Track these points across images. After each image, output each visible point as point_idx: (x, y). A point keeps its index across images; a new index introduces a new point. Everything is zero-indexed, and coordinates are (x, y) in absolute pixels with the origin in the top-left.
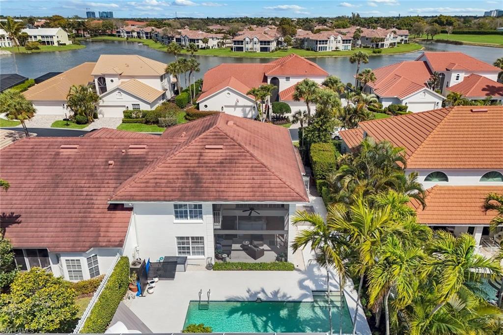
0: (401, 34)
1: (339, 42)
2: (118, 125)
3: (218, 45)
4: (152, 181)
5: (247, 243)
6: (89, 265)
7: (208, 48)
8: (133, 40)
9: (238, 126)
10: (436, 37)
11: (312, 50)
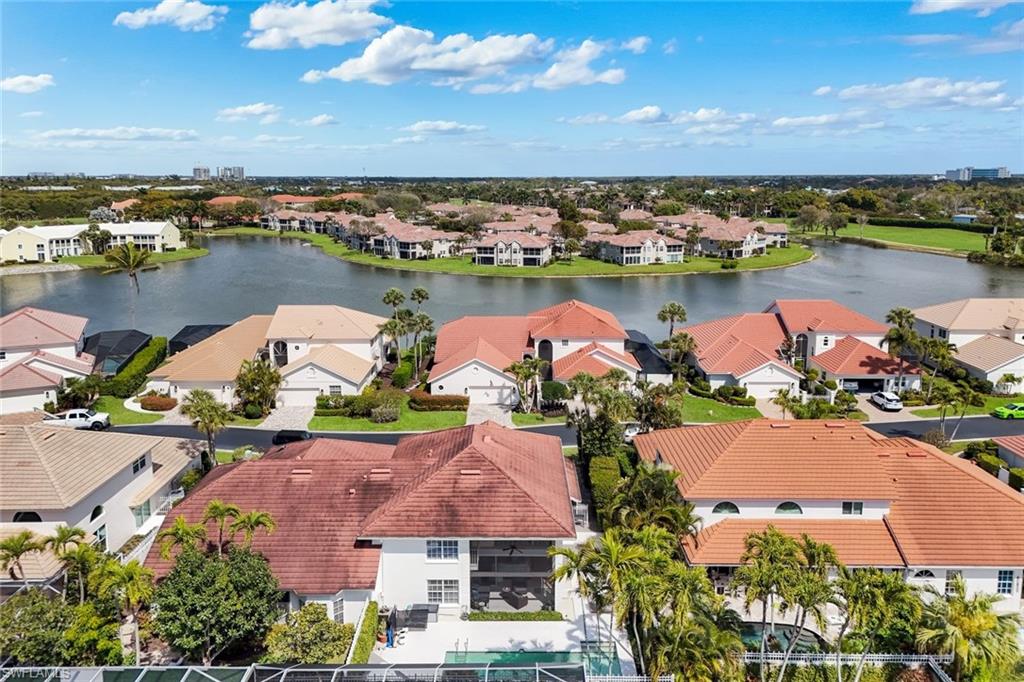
0: (775, 231)
1: (662, 250)
2: (309, 419)
3: (450, 252)
4: (403, 514)
5: (507, 589)
6: (336, 610)
7: (432, 257)
8: (291, 234)
9: (496, 442)
10: (841, 233)
11: (614, 262)
